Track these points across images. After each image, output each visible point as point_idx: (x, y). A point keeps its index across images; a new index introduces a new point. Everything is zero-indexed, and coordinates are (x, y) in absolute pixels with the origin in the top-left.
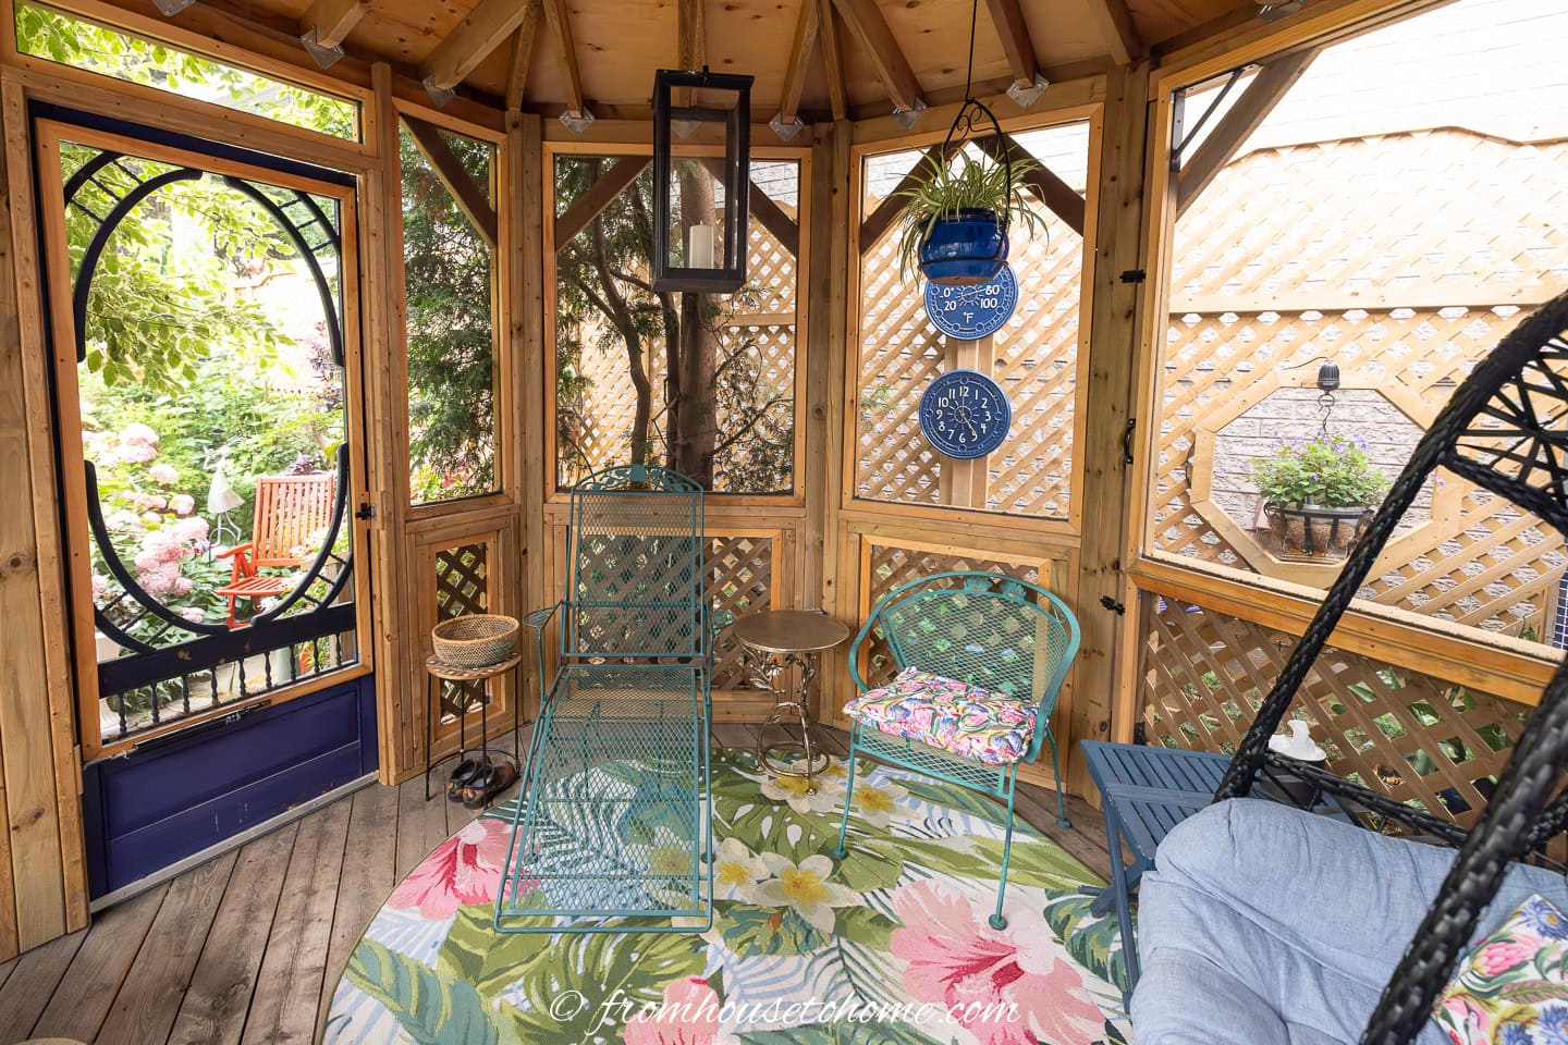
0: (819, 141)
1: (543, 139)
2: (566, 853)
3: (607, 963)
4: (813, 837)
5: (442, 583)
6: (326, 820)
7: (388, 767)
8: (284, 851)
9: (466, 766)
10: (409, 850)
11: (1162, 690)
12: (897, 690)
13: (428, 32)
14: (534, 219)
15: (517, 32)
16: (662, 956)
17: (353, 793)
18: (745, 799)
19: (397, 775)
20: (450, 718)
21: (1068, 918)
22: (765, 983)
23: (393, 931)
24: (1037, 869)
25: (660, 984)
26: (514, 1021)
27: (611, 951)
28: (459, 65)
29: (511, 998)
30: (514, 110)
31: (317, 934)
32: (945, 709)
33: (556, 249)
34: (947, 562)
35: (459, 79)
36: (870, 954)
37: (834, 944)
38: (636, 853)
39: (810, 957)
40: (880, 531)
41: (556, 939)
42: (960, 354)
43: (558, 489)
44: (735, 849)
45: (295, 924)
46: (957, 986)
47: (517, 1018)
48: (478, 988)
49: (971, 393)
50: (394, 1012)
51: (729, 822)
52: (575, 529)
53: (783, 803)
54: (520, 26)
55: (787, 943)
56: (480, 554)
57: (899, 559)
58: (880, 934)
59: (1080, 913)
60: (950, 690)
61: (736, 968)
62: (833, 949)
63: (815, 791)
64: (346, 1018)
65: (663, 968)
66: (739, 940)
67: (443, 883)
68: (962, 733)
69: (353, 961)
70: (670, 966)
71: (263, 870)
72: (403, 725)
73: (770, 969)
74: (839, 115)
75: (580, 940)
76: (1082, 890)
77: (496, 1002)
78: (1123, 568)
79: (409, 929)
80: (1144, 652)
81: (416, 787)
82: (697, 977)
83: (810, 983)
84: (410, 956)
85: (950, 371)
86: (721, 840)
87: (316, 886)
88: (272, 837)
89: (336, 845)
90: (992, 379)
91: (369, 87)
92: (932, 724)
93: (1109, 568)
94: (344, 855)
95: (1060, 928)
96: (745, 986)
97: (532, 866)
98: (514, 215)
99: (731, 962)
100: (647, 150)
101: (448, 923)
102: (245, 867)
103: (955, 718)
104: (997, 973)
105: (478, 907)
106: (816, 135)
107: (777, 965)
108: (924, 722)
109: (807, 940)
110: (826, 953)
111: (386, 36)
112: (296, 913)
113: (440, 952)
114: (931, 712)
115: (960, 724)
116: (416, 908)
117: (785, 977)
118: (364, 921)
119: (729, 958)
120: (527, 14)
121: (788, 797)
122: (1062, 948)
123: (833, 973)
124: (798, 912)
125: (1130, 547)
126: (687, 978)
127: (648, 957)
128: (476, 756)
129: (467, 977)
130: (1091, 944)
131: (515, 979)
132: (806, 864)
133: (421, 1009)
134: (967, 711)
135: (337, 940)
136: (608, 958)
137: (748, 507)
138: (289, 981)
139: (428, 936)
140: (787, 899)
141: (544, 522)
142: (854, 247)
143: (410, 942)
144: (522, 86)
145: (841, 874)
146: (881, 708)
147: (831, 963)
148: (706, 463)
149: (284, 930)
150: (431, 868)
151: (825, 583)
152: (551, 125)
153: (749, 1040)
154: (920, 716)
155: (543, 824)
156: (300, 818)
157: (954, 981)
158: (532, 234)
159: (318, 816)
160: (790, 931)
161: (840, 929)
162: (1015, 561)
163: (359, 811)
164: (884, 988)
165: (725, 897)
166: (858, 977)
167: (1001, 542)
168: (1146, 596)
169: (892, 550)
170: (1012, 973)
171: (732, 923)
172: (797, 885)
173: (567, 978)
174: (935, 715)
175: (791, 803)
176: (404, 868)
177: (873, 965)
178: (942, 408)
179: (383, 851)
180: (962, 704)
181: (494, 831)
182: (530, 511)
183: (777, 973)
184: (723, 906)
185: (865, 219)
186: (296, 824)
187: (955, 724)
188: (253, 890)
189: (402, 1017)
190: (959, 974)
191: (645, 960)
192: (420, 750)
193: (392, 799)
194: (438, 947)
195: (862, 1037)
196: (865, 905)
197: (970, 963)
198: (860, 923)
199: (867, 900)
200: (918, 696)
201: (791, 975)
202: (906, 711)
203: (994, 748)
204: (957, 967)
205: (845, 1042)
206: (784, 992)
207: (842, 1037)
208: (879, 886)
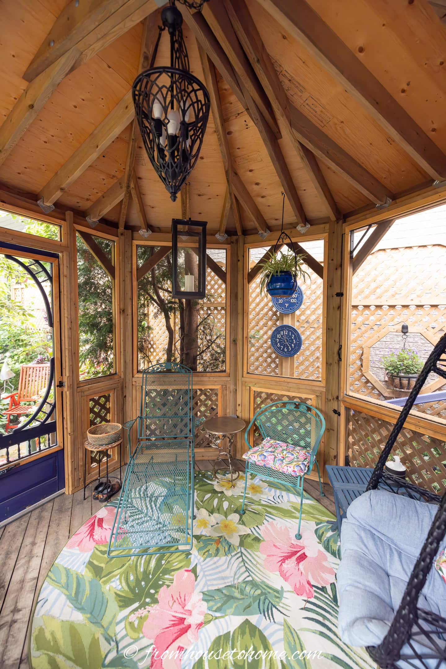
0: (233, 242)
1: (133, 239)
2: (138, 519)
3: (152, 566)
4: (232, 506)
5: (92, 411)
6: (42, 512)
7: (69, 487)
8: (24, 527)
9: (101, 485)
10: (75, 523)
11: (354, 444)
12: (262, 448)
13: (88, 200)
14: (129, 270)
15: (122, 201)
16: (174, 561)
17: (54, 498)
18: (207, 492)
19: (73, 490)
20: (95, 465)
21: (323, 533)
22: (213, 569)
23: (68, 558)
24: (313, 514)
25: (173, 573)
26: (114, 594)
27: (154, 560)
28: (100, 213)
29: (113, 585)
30: (121, 229)
31: (35, 562)
32: (279, 455)
33: (137, 280)
34: (280, 397)
35: (100, 218)
36: (252, 554)
37: (239, 550)
38: (165, 518)
39: (230, 556)
40: (257, 385)
41: (133, 557)
42: (284, 319)
43: (138, 372)
44: (204, 513)
45: (27, 559)
46: (283, 564)
47: (116, 594)
48: (101, 581)
49: (288, 333)
50: (66, 595)
51: (202, 502)
52: (144, 387)
53: (222, 492)
54: (123, 199)
55: (222, 551)
56: (107, 399)
57: (264, 396)
58: (256, 544)
59: (327, 531)
60: (281, 447)
61: (202, 564)
62: (238, 553)
63: (234, 487)
64: (46, 599)
65: (174, 566)
66: (204, 551)
67: (89, 536)
68: (285, 464)
69: (50, 574)
70: (176, 565)
71: (14, 535)
72: (75, 469)
73: (215, 563)
74: (239, 233)
75: (142, 557)
76: (328, 522)
77: (107, 587)
78: (339, 399)
79: (74, 558)
80: (348, 429)
81: (80, 495)
82: (187, 569)
83: (230, 568)
84: (74, 569)
85: (281, 325)
86: (198, 509)
87: (36, 541)
88: (19, 519)
89: (45, 522)
90: (295, 328)
91: (65, 220)
92: (274, 461)
93: (335, 399)
94: (49, 526)
95: (320, 537)
96: (206, 571)
97: (125, 526)
98: (121, 267)
99: (200, 561)
100: (170, 244)
101: (90, 554)
102: (7, 535)
103: (282, 458)
104: (298, 557)
105: (102, 545)
106: (232, 241)
107: (218, 561)
108: (271, 460)
109: (229, 550)
110: (236, 555)
111: (72, 201)
112: (27, 554)
113: (86, 567)
114: (274, 456)
115: (284, 461)
116: (77, 548)
117: (220, 566)
118: (55, 556)
119: (199, 560)
120: (125, 195)
121: (224, 490)
122: (321, 545)
123: (238, 562)
124: (226, 538)
125: (342, 391)
126: (183, 570)
127: (169, 562)
128: (104, 480)
129: (96, 577)
130: (331, 543)
131: (116, 576)
132: (230, 517)
133: (77, 593)
134: (287, 455)
135: (44, 564)
136: (153, 564)
137: (209, 377)
138: (22, 585)
139: (82, 560)
140: (222, 533)
141: (132, 385)
142: (246, 281)
143: (74, 564)
144: (124, 220)
145: (242, 521)
146: (256, 455)
147: (238, 558)
148: (195, 360)
149: (22, 562)
150: (84, 529)
151: (237, 405)
152: (136, 235)
153: (206, 594)
154: (270, 458)
155: (130, 507)
156: (31, 511)
157: (282, 562)
158: (128, 275)
159: (39, 510)
160: (223, 546)
161: (242, 544)
162: (304, 396)
163: (56, 507)
164: (257, 567)
165: (199, 534)
166: (248, 563)
167: (299, 390)
168: (347, 409)
169: (261, 393)
170: (303, 557)
171: (201, 544)
172: (226, 526)
173: (137, 574)
174: (275, 457)
175: (225, 492)
176: (73, 531)
177: (253, 558)
178: (278, 338)
179: (65, 524)
180: (285, 452)
181: (110, 512)
182: (127, 380)
183: (218, 564)
184: (198, 537)
185: (250, 270)
186: (30, 514)
187: (282, 461)
188: (10, 545)
189: (69, 597)
190: (284, 559)
191: (167, 563)
192: (82, 479)
193: (70, 500)
194: (85, 564)
195: (248, 589)
196: (251, 533)
197: (288, 554)
198: (249, 541)
199: (252, 531)
200: (270, 450)
201: (223, 565)
202: (265, 456)
203: (296, 470)
204: (284, 556)
205: (242, 592)
206: (220, 572)
207: (241, 589)
208: (256, 525)
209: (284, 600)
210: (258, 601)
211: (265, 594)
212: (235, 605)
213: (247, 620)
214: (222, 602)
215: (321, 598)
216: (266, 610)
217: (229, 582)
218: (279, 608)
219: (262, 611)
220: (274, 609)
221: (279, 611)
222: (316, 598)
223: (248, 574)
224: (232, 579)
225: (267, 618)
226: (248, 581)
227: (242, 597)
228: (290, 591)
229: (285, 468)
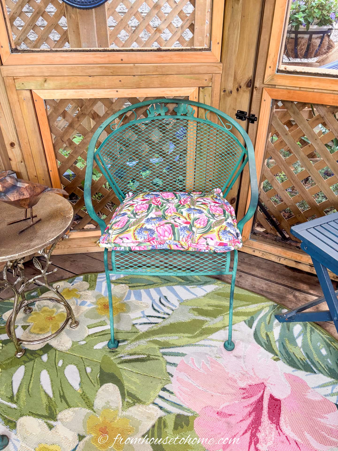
32: (177, 220)
68: (198, 235)
92: (173, 235)
103: (188, 226)
108: (166, 234)
114: (168, 225)
115: (194, 229)
154: (162, 231)
174: (173, 227)
187: (190, 230)
200: (152, 215)
202: (150, 230)
203: (224, 241)
229: (203, 242)
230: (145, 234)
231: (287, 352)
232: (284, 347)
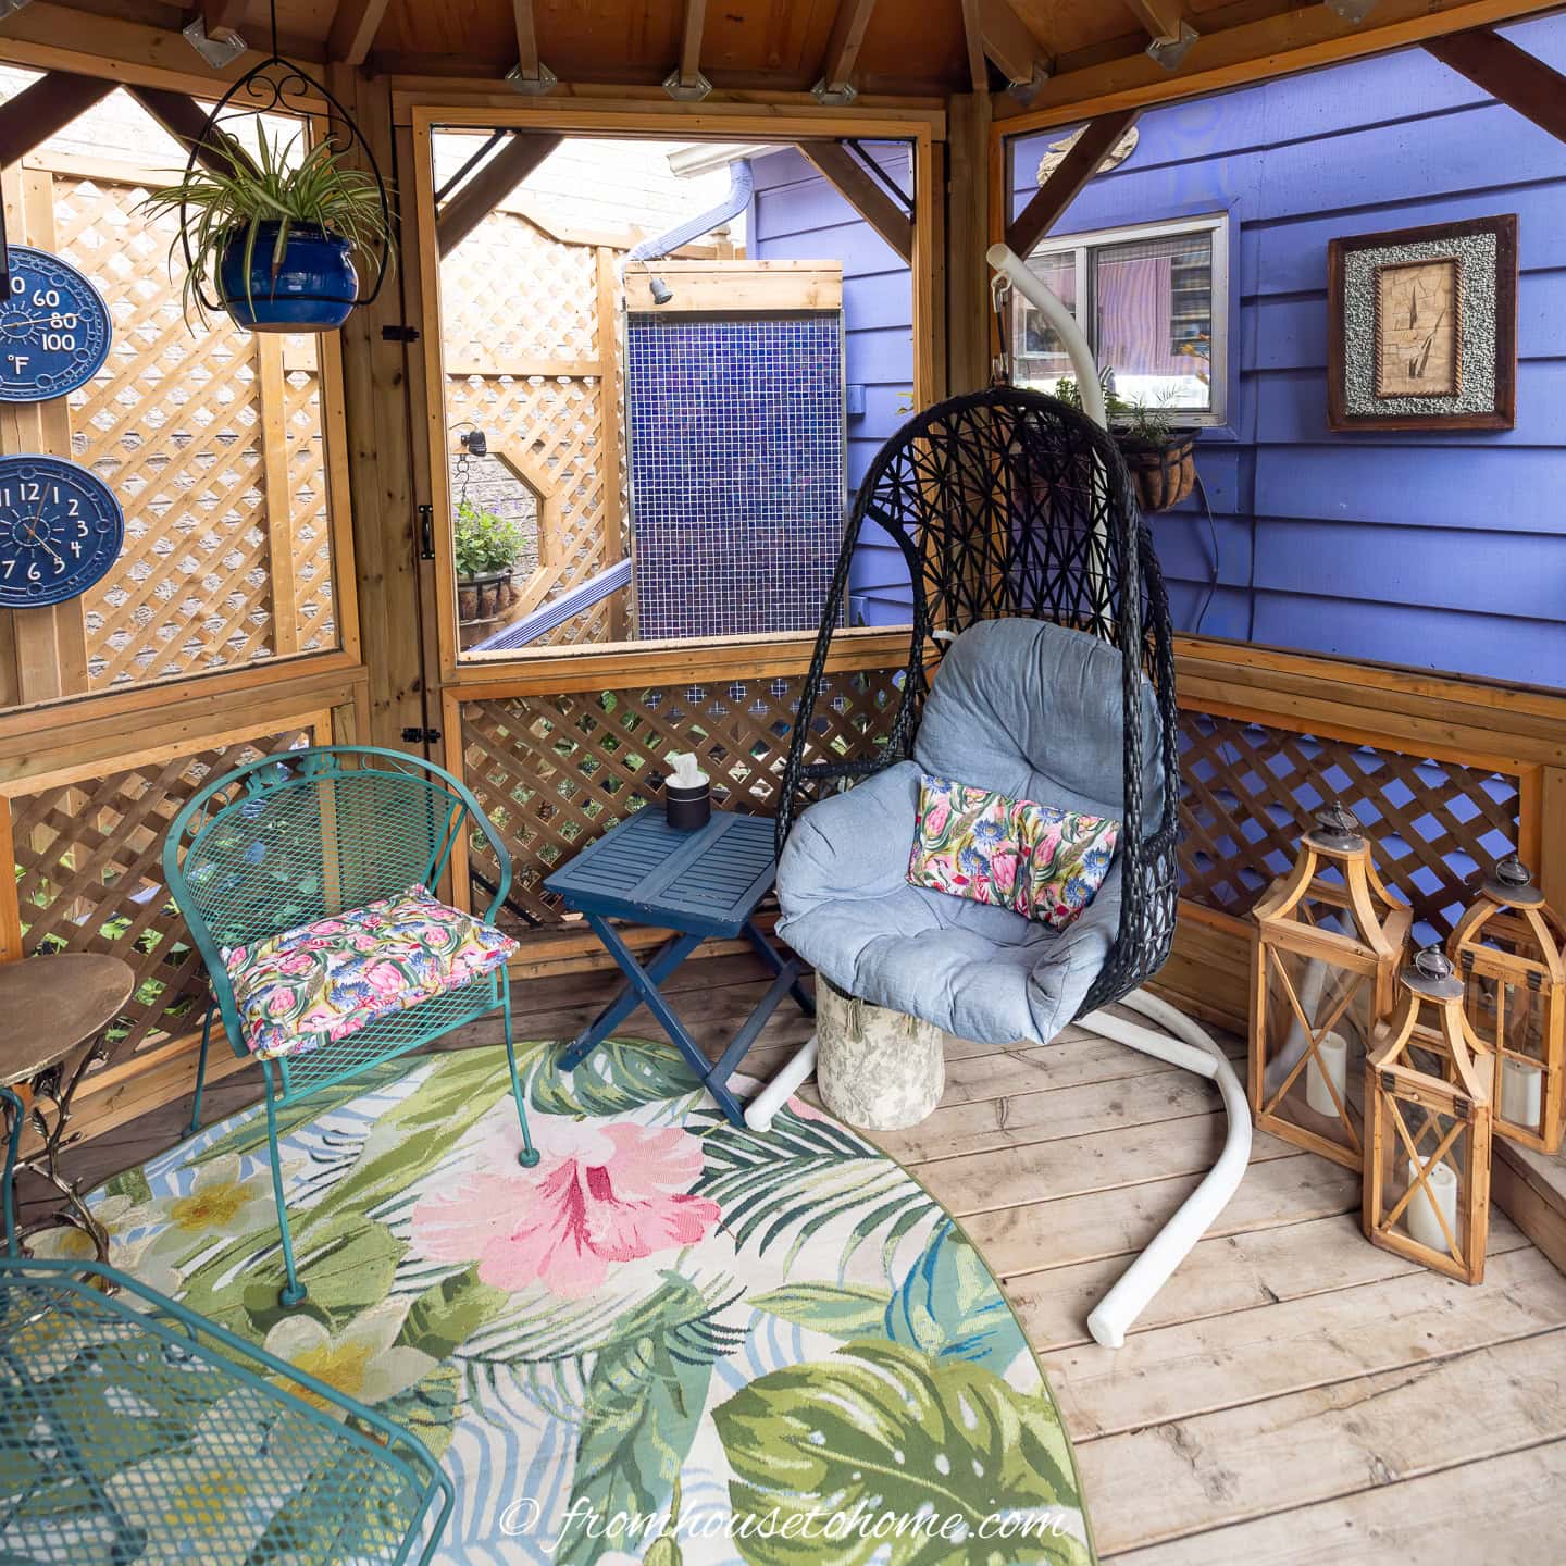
21: (555, 1094)
32: (393, 949)
36: (501, 1323)
37: (462, 1365)
39: (467, 1410)
40: (35, 764)
46: (592, 1239)
59: (555, 1082)
62: (470, 1371)
68: (447, 958)
92: (406, 976)
95: (565, 1108)
104: (594, 1191)
108: (392, 982)
109: (433, 1404)
110: (472, 1382)
117: (486, 1458)
122: (590, 1119)
130: (596, 1094)
145: (335, 1311)
147: (492, 1381)
154: (381, 978)
157: (586, 1240)
161: (439, 1348)
164: (561, 1324)
166: (532, 1351)
170: (600, 1177)
174: (396, 964)
177: (520, 1325)
187: (429, 955)
190: (579, 1229)
195: (621, 1378)
196: (414, 1297)
197: (569, 1212)
198: (444, 1317)
199: (409, 1292)
201: (485, 1446)
202: (354, 986)
204: (569, 1227)
205: (622, 1402)
206: (511, 1469)
207: (611, 1403)
208: (393, 1264)
209: (699, 1284)
210: (672, 1358)
211: (660, 1329)
212: (656, 1439)
213: (714, 1413)
214: (628, 1485)
215: (728, 1189)
216: (708, 1344)
217: (566, 1440)
218: (716, 1304)
219: (705, 1357)
220: (713, 1320)
221: (722, 1307)
222: (723, 1200)
223: (572, 1360)
224: (561, 1426)
225: (729, 1348)
226: (596, 1368)
227: (639, 1407)
228: (683, 1254)
229: (459, 965)
230: (350, 995)
231: (595, 1101)
232: (588, 1097)
